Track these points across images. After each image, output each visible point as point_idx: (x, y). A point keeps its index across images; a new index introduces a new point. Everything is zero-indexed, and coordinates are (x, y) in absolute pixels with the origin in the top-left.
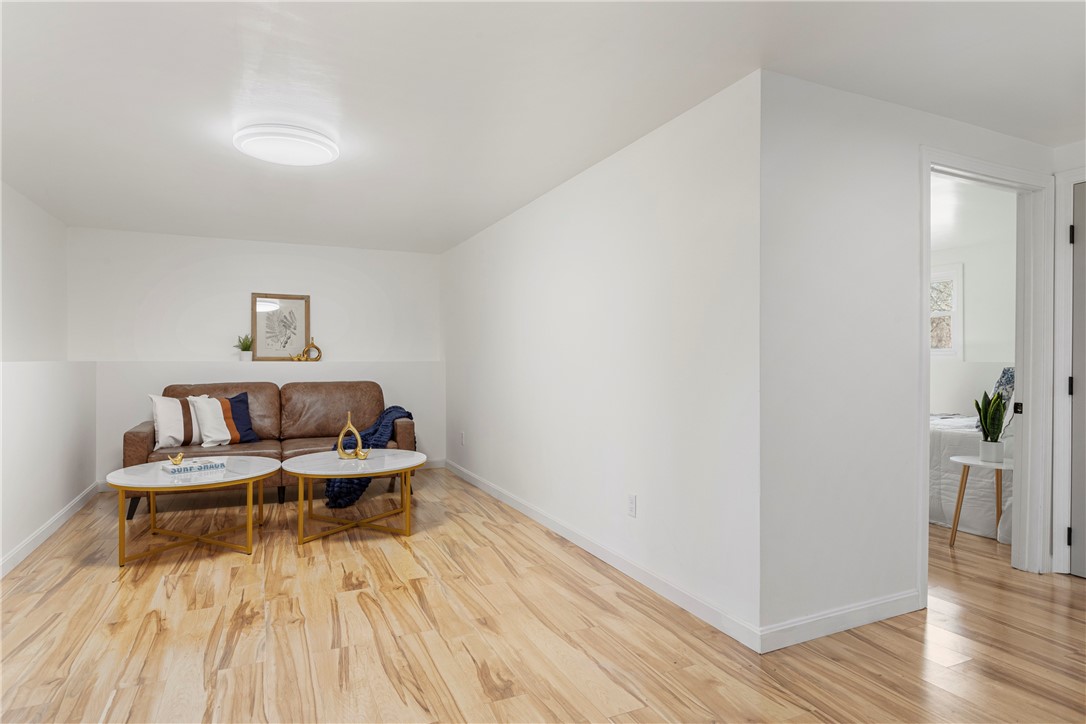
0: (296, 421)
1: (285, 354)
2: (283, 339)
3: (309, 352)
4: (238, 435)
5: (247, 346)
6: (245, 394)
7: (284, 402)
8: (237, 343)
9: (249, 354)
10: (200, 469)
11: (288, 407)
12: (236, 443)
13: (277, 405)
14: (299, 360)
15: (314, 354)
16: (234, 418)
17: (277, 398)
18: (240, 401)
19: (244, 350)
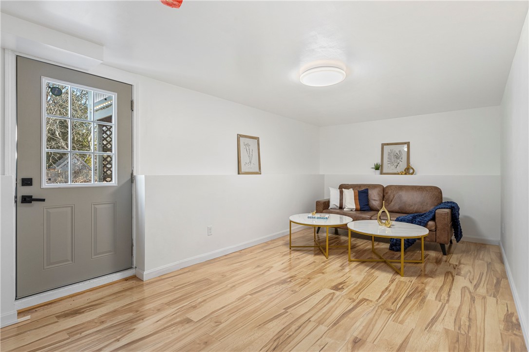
0: (389, 204)
1: (395, 171)
2: (396, 164)
3: (408, 171)
4: (359, 207)
5: (377, 168)
6: (367, 189)
7: (385, 194)
8: (374, 166)
9: (378, 172)
10: (318, 218)
11: (386, 197)
12: (358, 211)
13: (382, 195)
14: (402, 174)
15: (411, 171)
16: (359, 200)
17: (382, 192)
18: (364, 192)
19: (376, 170)
